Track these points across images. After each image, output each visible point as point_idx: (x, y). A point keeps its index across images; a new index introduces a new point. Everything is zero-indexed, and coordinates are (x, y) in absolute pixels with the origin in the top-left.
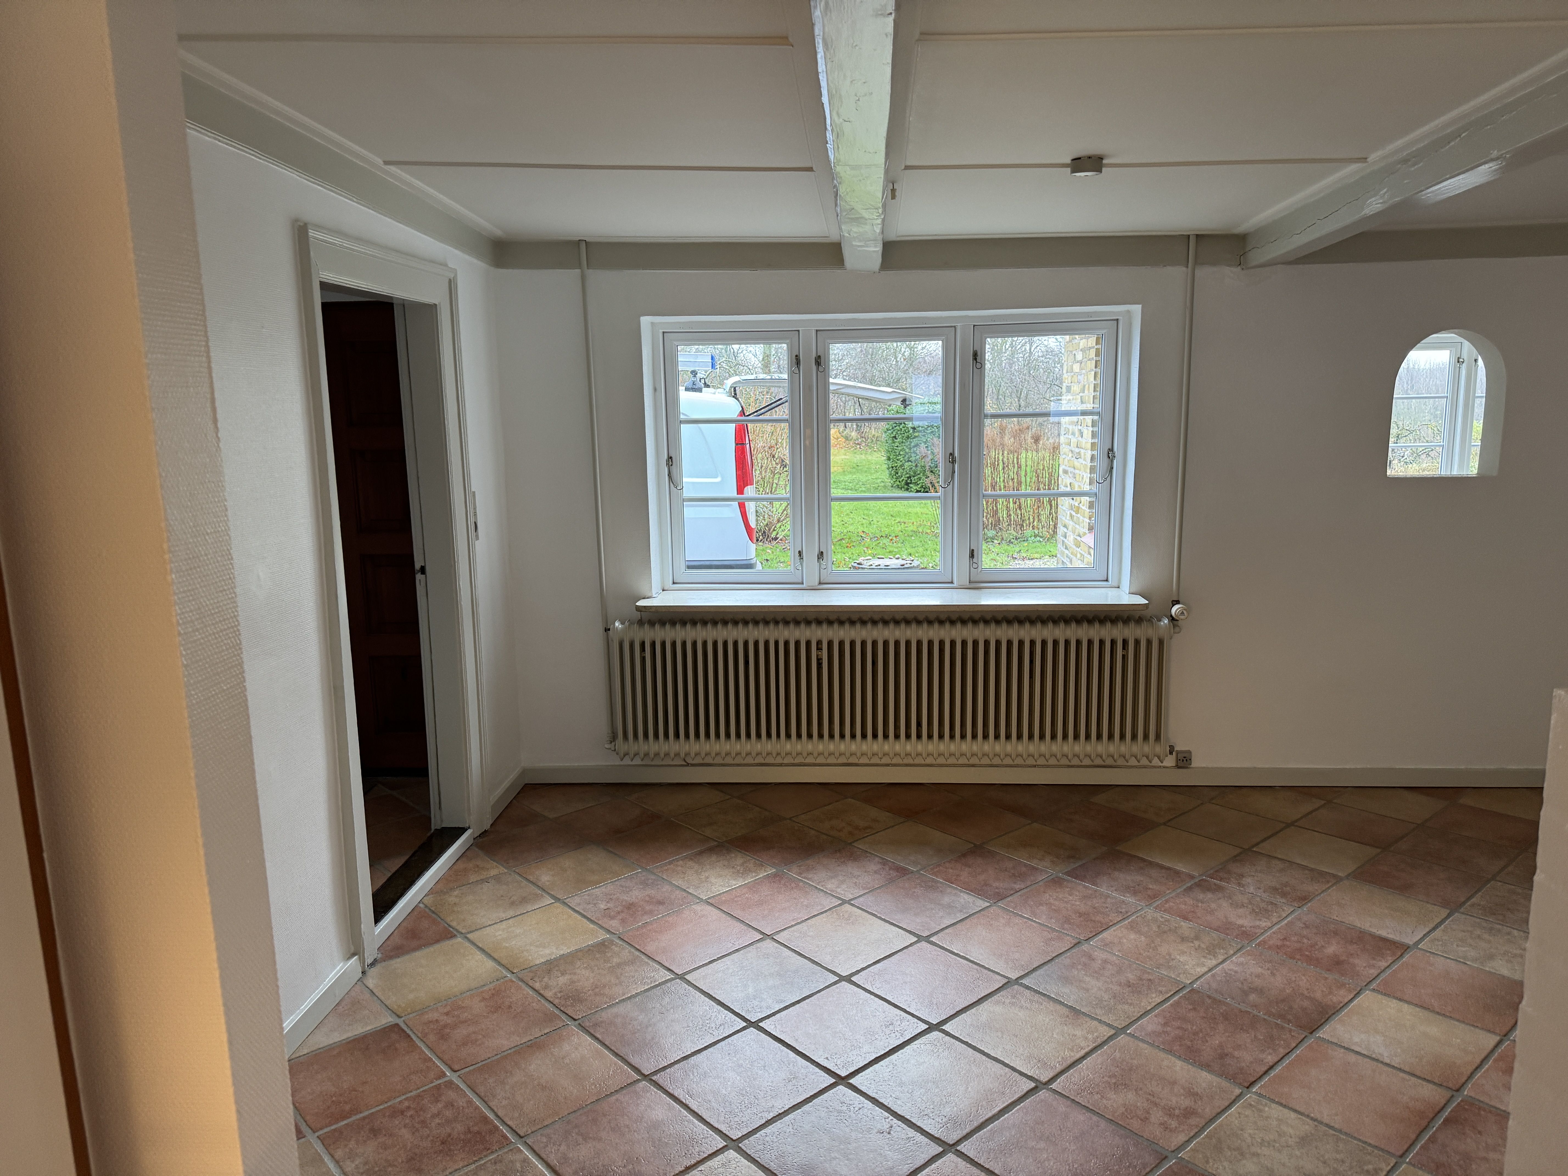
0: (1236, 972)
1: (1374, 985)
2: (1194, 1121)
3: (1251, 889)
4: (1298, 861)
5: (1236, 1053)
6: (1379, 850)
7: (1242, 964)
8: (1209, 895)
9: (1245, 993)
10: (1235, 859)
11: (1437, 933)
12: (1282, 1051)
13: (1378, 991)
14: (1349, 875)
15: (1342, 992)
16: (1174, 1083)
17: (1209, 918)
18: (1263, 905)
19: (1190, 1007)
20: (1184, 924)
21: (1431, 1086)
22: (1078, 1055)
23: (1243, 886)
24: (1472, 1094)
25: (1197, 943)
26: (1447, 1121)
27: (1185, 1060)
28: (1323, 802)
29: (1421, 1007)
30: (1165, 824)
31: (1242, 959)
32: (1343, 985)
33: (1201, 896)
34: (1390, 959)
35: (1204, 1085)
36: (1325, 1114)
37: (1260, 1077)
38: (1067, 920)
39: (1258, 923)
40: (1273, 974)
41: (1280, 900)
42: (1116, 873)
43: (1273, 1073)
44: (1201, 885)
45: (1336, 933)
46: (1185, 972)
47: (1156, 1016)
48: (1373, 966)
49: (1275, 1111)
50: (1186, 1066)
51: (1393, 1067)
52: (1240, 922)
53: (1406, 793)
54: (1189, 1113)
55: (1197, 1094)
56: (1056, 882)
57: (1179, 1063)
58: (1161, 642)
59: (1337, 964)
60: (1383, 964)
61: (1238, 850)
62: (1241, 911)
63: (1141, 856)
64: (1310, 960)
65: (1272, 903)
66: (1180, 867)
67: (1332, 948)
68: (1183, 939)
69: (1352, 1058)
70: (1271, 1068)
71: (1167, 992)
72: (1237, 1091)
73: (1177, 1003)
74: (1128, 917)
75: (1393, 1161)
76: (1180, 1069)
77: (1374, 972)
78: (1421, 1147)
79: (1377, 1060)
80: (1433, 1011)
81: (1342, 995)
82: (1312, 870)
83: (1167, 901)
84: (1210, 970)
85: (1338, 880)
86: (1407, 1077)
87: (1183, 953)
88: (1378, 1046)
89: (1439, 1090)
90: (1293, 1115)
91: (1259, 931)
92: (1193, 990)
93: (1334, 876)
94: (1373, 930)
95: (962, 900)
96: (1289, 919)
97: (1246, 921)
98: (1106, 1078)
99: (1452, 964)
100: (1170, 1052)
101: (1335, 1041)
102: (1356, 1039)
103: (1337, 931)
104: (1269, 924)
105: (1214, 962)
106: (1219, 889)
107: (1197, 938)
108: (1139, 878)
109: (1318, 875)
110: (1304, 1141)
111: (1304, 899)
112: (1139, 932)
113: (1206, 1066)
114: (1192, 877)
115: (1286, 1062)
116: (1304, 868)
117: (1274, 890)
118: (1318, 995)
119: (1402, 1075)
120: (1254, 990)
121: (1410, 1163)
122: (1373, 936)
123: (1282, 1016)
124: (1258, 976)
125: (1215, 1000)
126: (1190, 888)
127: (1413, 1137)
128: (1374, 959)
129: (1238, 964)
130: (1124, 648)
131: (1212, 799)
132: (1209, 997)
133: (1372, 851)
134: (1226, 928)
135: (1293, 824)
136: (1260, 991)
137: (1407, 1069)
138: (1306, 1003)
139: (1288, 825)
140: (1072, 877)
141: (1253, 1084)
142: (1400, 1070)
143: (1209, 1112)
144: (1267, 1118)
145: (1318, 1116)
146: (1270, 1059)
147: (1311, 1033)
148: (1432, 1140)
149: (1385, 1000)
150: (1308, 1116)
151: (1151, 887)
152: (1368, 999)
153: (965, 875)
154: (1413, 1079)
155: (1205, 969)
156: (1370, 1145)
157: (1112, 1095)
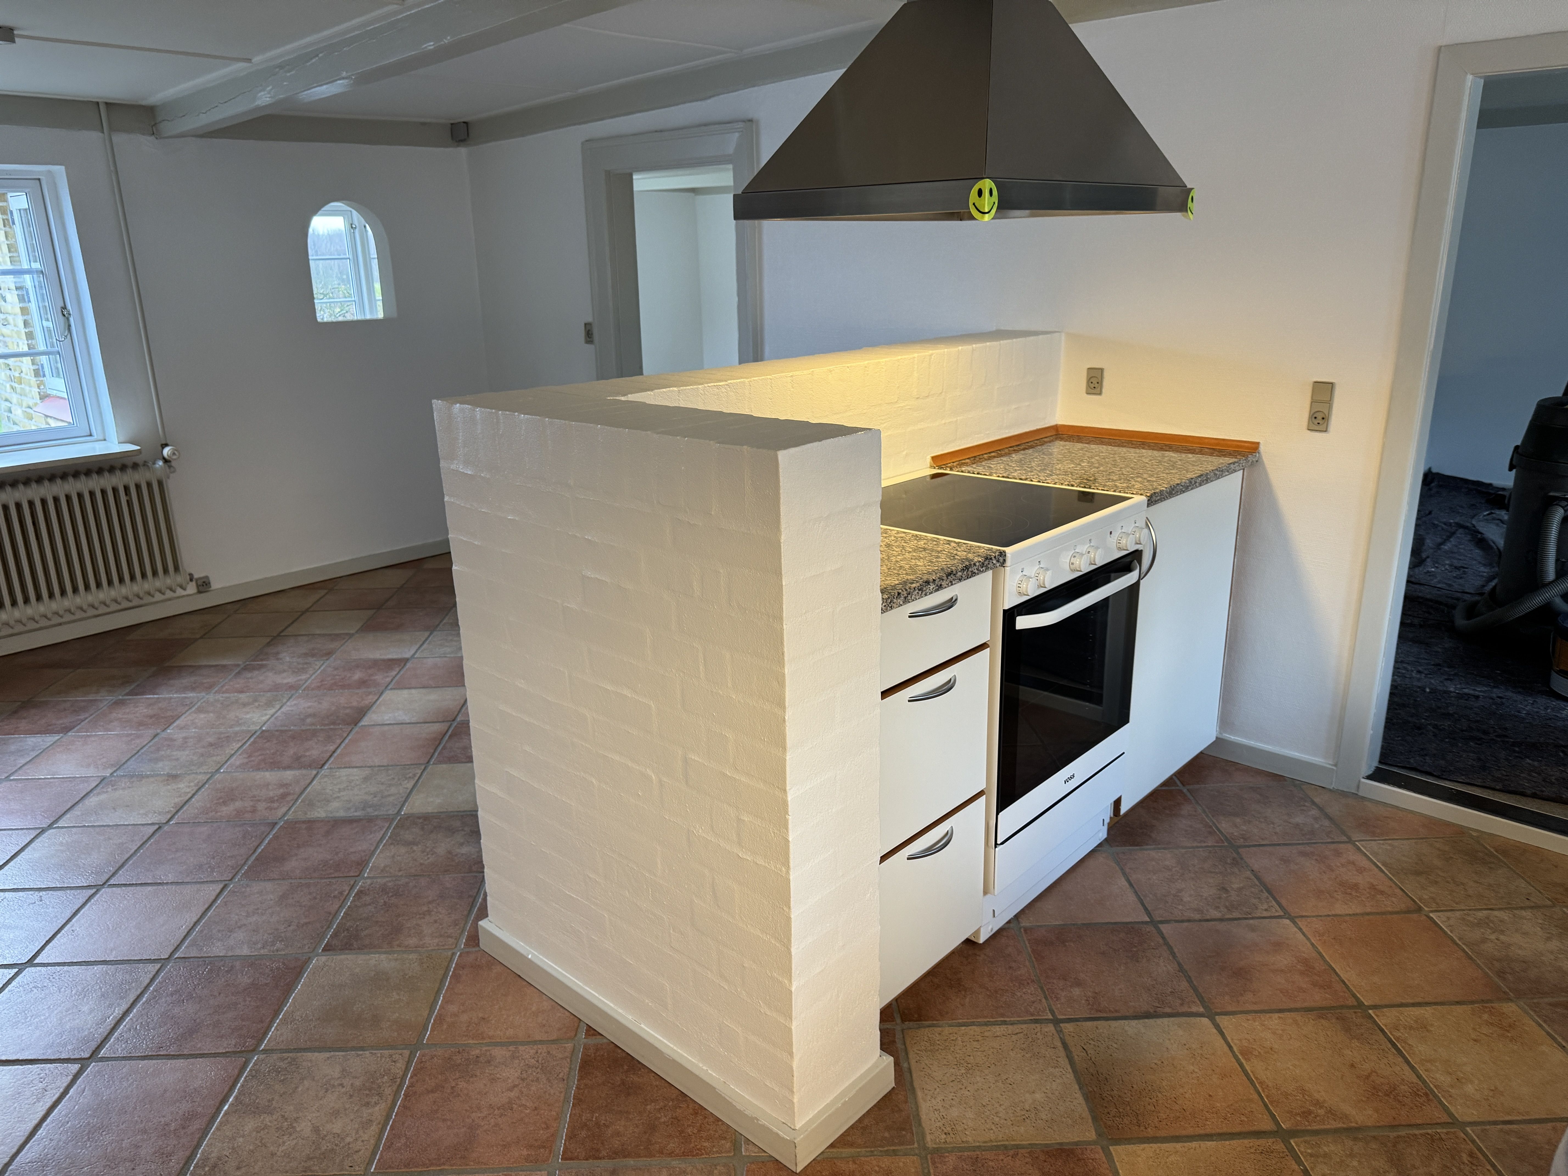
0: (292, 711)
1: (390, 687)
2: (289, 798)
3: (288, 659)
4: (318, 632)
5: (307, 754)
6: (375, 611)
7: (295, 704)
8: (256, 673)
9: (303, 720)
10: (268, 644)
11: (425, 646)
12: (338, 741)
13: (394, 689)
14: (358, 630)
15: (370, 697)
16: (268, 784)
17: (261, 686)
18: (301, 666)
19: (265, 741)
20: (242, 696)
21: (438, 724)
22: (187, 798)
23: (281, 659)
24: (463, 719)
25: (257, 704)
26: (450, 736)
27: (272, 770)
28: (326, 591)
29: (424, 688)
30: (201, 638)
31: (295, 702)
32: (370, 693)
33: (249, 675)
34: (398, 669)
35: (290, 778)
36: (377, 761)
37: (328, 760)
38: (141, 724)
39: (300, 678)
40: (320, 703)
41: (310, 659)
42: (172, 682)
43: (335, 755)
44: (246, 668)
45: (357, 666)
46: (254, 723)
47: (240, 755)
48: (388, 676)
49: (344, 772)
50: (273, 773)
51: (413, 723)
52: (285, 681)
53: (386, 571)
54: (284, 796)
55: (287, 784)
56: (119, 703)
57: (267, 774)
58: (160, 483)
59: (363, 683)
60: (394, 673)
61: (270, 638)
62: (285, 674)
63: (189, 664)
64: (343, 687)
65: (306, 663)
66: (225, 662)
67: (358, 675)
68: (245, 705)
69: (386, 728)
70: (334, 752)
71: (243, 739)
72: (314, 772)
73: (254, 742)
74: (193, 706)
75: (423, 767)
76: (270, 776)
77: (389, 679)
78: (439, 754)
79: (402, 724)
80: (432, 687)
81: (371, 698)
82: (330, 635)
83: (222, 687)
84: (272, 716)
85: (351, 636)
86: (423, 725)
87: (248, 713)
88: (402, 716)
89: (443, 724)
90: (355, 770)
91: (301, 683)
92: (263, 731)
93: (347, 634)
94: (382, 657)
95: (30, 743)
96: (322, 668)
97: (290, 679)
98: (215, 802)
99: (438, 659)
100: (258, 769)
101: (372, 723)
102: (386, 718)
103: (359, 665)
104: (308, 676)
105: (274, 710)
106: (261, 667)
107: (255, 700)
108: (193, 679)
109: (335, 637)
110: (366, 779)
111: (329, 654)
112: (207, 712)
113: (288, 767)
114: (238, 665)
115: (343, 745)
116: (324, 635)
117: (306, 655)
118: (355, 704)
119: (419, 725)
120: (310, 716)
121: (434, 764)
122: (384, 660)
123: (334, 723)
124: (309, 707)
125: (282, 731)
126: (239, 673)
127: (432, 751)
128: (387, 672)
129: (291, 706)
130: (126, 494)
131: (237, 610)
132: (277, 731)
133: (370, 612)
134: (276, 688)
135: (307, 610)
136: (314, 715)
137: (421, 721)
138: (348, 711)
139: (303, 613)
140: (132, 695)
141: (323, 765)
142: (418, 723)
143: (298, 790)
144: (339, 777)
145: (372, 764)
146: (332, 748)
147: (356, 725)
148: (444, 748)
149: (399, 692)
150: (365, 767)
151: (205, 681)
152: (388, 695)
153: (23, 725)
154: (427, 725)
155: (268, 717)
156: (408, 765)
157: (224, 808)
